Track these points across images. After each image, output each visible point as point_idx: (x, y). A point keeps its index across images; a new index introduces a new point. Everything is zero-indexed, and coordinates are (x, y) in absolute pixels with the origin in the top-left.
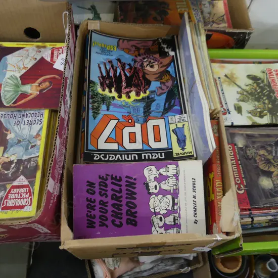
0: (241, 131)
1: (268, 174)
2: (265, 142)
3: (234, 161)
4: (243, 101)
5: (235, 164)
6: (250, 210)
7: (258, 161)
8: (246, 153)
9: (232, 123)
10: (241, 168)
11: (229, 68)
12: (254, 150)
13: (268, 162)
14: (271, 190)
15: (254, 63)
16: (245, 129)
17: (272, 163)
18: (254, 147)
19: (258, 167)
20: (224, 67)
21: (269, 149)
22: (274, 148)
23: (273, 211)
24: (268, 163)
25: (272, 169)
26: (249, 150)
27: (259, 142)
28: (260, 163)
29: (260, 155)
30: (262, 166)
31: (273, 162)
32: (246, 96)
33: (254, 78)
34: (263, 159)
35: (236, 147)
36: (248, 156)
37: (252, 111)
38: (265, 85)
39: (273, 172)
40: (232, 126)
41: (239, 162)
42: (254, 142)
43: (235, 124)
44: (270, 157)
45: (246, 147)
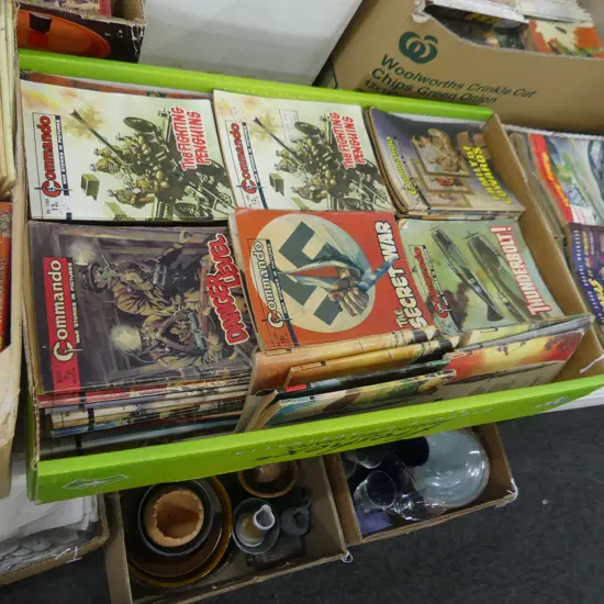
0: (88, 231)
1: (135, 321)
2: (140, 256)
3: (61, 294)
4: (106, 170)
5: (62, 299)
6: (82, 394)
7: (116, 295)
8: (93, 279)
9: (69, 215)
10: (75, 309)
11: (85, 99)
12: (112, 273)
13: (139, 296)
14: (136, 352)
15: (148, 94)
16: (99, 228)
17: (148, 299)
18: (112, 267)
19: (114, 306)
20: (73, 95)
21: (147, 270)
22: (158, 269)
23: (133, 394)
24: (137, 299)
25: (146, 310)
26: (101, 272)
27: (126, 255)
28: (121, 299)
29: (123, 283)
30: (124, 305)
31: (150, 296)
32: (114, 159)
33: (141, 126)
34: (129, 290)
35: (70, 264)
36: (95, 284)
37: (122, 191)
38: (162, 142)
39: (146, 317)
40: (69, 221)
41: (73, 296)
42: (114, 257)
43: (75, 217)
44: (146, 287)
45: (96, 264)
